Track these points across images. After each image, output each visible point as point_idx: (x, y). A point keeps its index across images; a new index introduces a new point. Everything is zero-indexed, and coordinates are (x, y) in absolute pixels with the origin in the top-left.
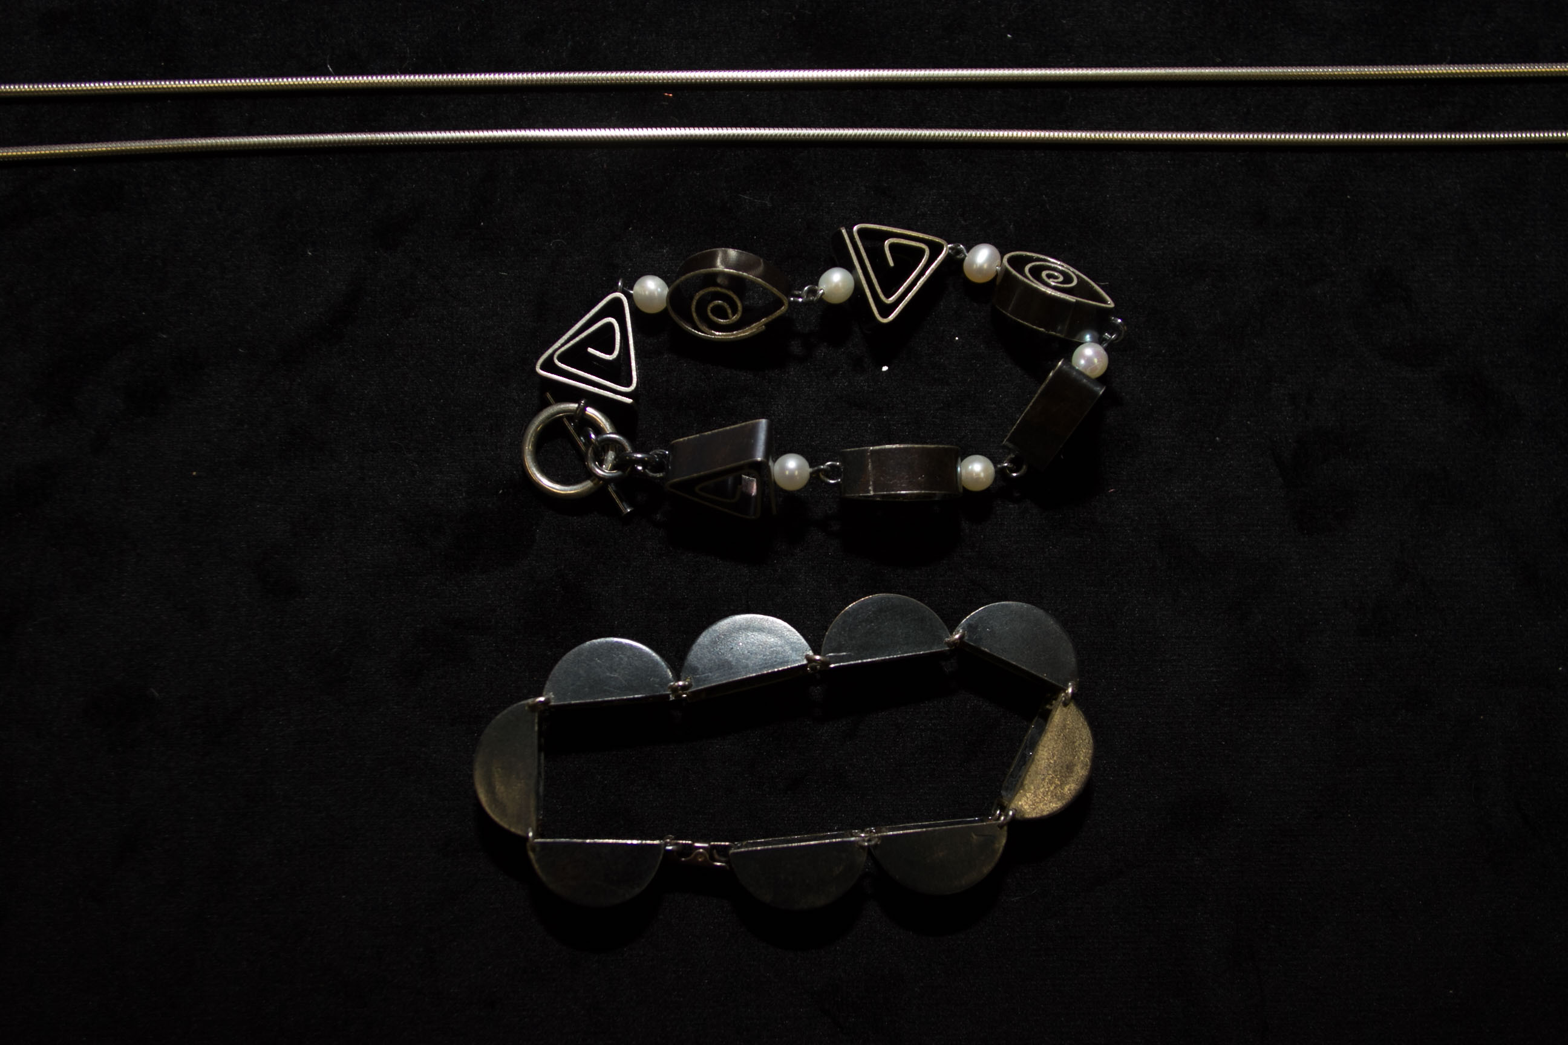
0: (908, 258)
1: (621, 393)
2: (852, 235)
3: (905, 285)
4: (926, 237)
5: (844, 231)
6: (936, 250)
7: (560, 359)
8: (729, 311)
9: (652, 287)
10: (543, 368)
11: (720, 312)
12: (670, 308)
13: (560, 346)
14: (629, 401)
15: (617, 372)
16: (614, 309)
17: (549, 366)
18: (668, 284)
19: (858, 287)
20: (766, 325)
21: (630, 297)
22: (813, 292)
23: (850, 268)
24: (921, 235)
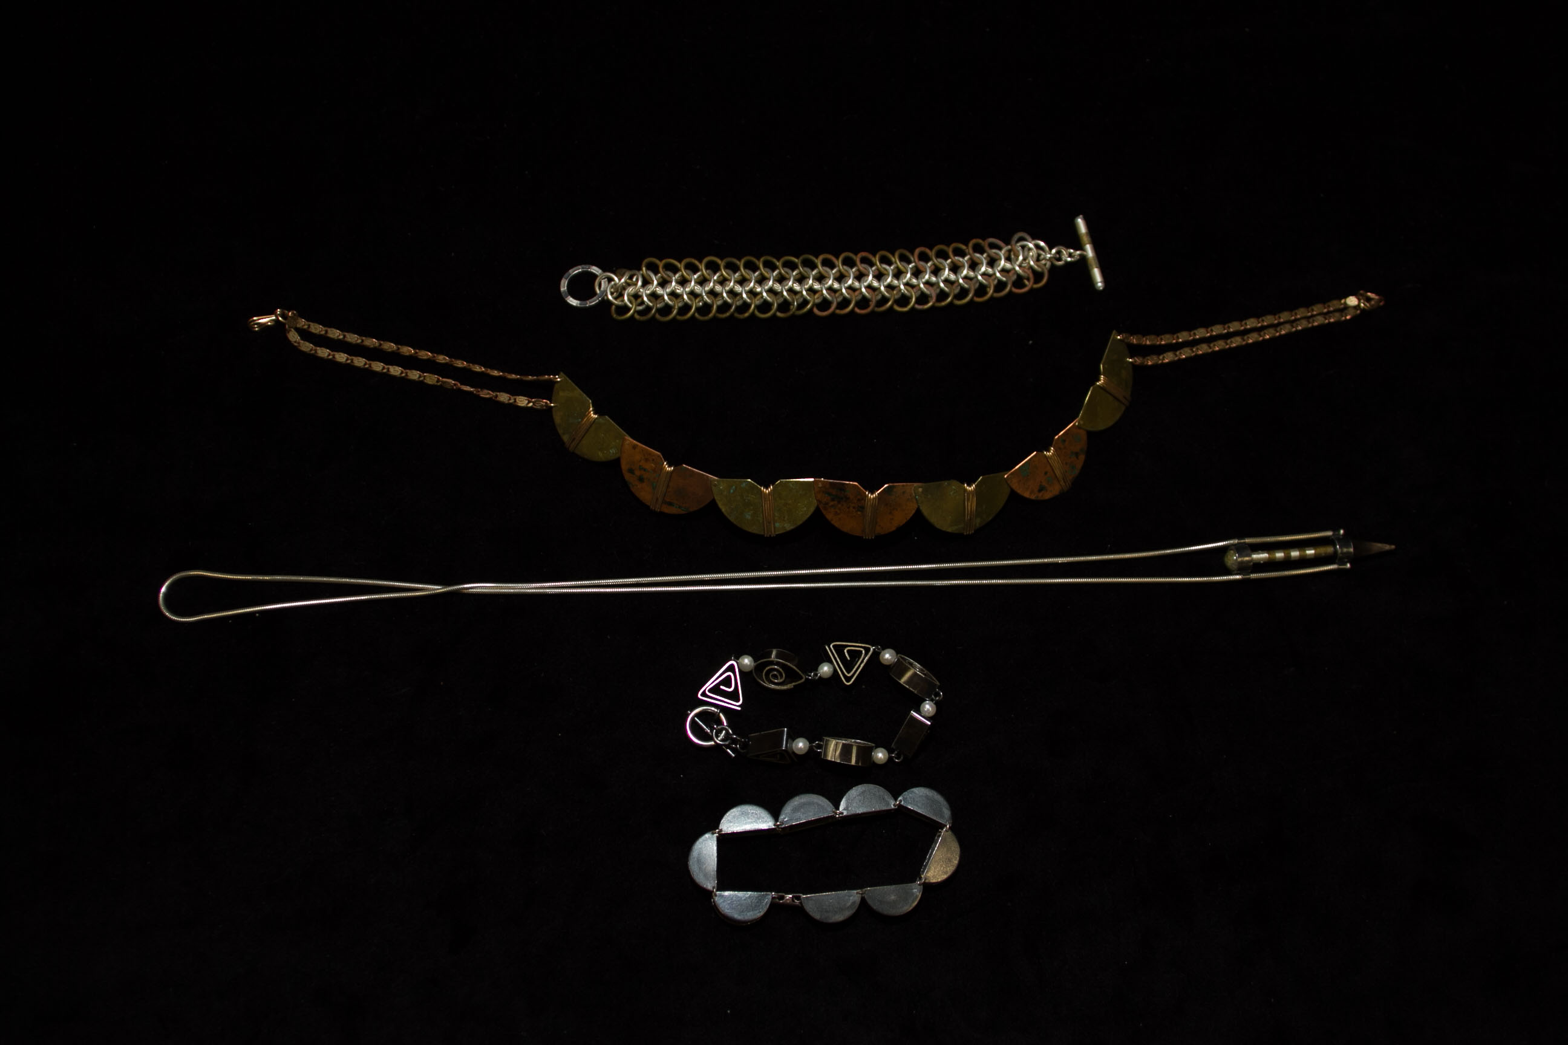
0: (855, 655)
1: (735, 706)
2: (830, 649)
3: (856, 667)
4: (863, 645)
5: (827, 647)
6: (867, 650)
7: (709, 691)
8: (779, 677)
9: (747, 661)
10: (702, 695)
11: (775, 677)
12: (753, 671)
13: (709, 685)
14: (739, 709)
15: (734, 696)
16: (731, 668)
17: (704, 694)
18: (755, 661)
19: (835, 670)
20: (794, 686)
21: (737, 663)
22: (816, 675)
23: (831, 662)
24: (860, 645)
